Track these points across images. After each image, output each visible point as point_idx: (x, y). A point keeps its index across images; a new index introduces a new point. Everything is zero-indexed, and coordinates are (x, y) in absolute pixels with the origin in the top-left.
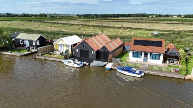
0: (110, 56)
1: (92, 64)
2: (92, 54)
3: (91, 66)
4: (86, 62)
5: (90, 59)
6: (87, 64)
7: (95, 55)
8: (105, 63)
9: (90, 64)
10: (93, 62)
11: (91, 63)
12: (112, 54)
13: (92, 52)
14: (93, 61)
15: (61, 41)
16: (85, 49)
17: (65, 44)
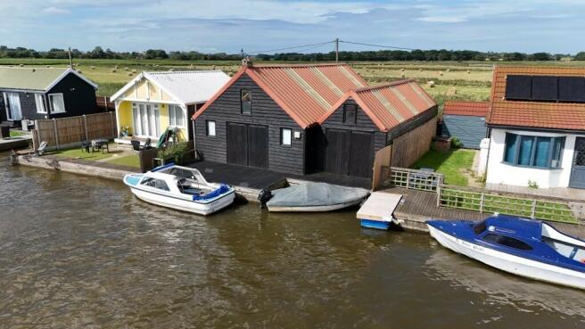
0: (382, 156)
1: (280, 199)
2: (286, 146)
3: (272, 205)
4: (251, 186)
5: (271, 172)
6: (253, 194)
7: (301, 150)
8: (351, 194)
9: (266, 197)
10: (286, 185)
11: (273, 192)
12: (391, 143)
13: (287, 138)
14: (289, 180)
15: (145, 86)
16: (249, 121)
17: (163, 106)
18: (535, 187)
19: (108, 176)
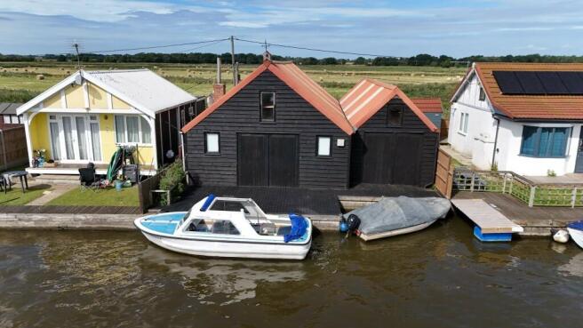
2: (323, 157)
7: (344, 161)
9: (356, 223)
14: (340, 198)
15: (81, 90)
16: (270, 130)
17: (106, 116)
18: (553, 175)
19: (79, 225)
